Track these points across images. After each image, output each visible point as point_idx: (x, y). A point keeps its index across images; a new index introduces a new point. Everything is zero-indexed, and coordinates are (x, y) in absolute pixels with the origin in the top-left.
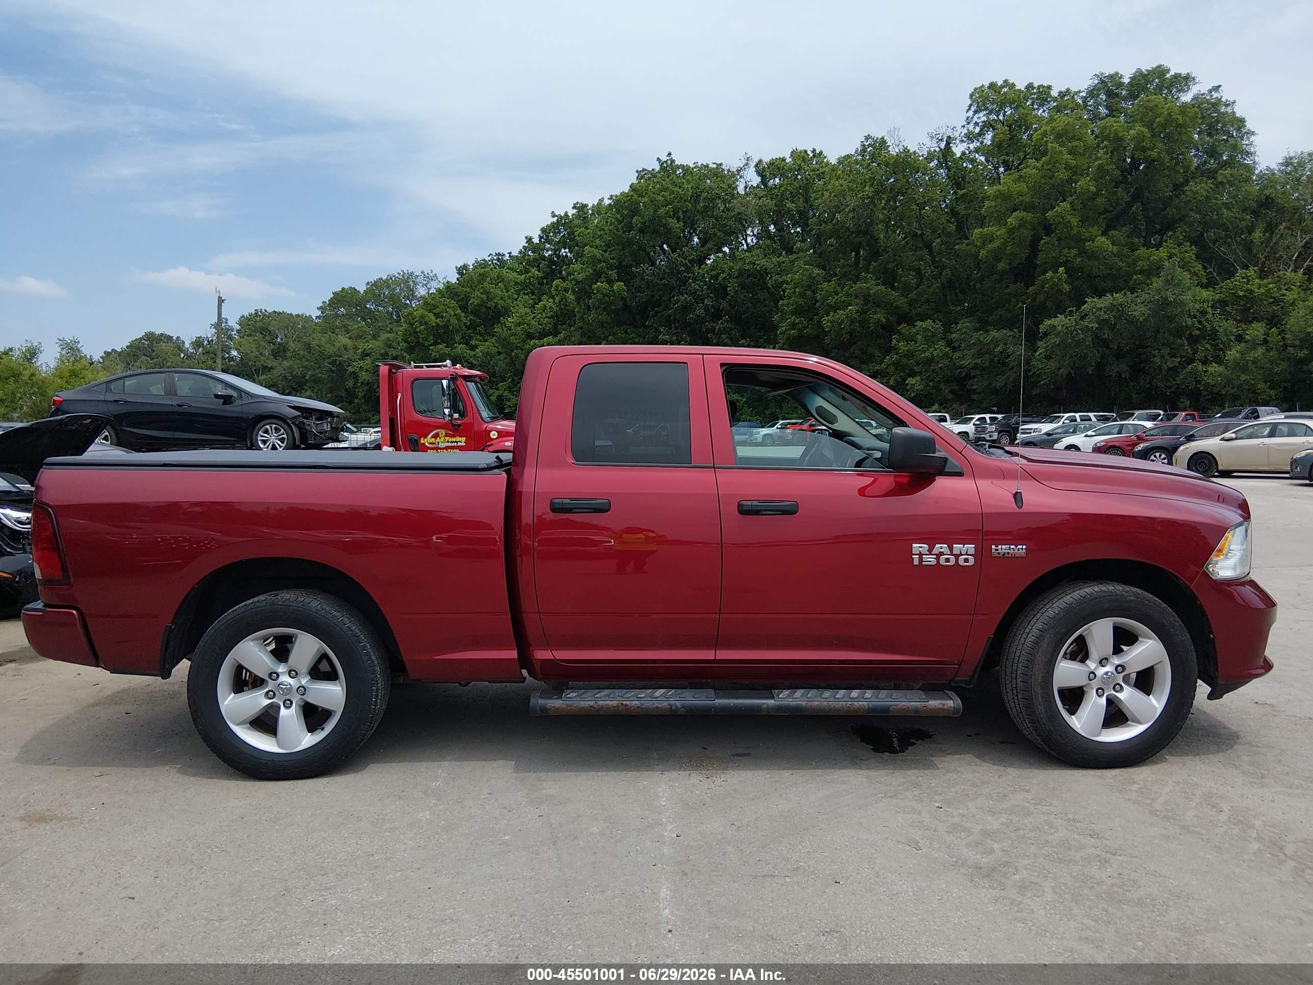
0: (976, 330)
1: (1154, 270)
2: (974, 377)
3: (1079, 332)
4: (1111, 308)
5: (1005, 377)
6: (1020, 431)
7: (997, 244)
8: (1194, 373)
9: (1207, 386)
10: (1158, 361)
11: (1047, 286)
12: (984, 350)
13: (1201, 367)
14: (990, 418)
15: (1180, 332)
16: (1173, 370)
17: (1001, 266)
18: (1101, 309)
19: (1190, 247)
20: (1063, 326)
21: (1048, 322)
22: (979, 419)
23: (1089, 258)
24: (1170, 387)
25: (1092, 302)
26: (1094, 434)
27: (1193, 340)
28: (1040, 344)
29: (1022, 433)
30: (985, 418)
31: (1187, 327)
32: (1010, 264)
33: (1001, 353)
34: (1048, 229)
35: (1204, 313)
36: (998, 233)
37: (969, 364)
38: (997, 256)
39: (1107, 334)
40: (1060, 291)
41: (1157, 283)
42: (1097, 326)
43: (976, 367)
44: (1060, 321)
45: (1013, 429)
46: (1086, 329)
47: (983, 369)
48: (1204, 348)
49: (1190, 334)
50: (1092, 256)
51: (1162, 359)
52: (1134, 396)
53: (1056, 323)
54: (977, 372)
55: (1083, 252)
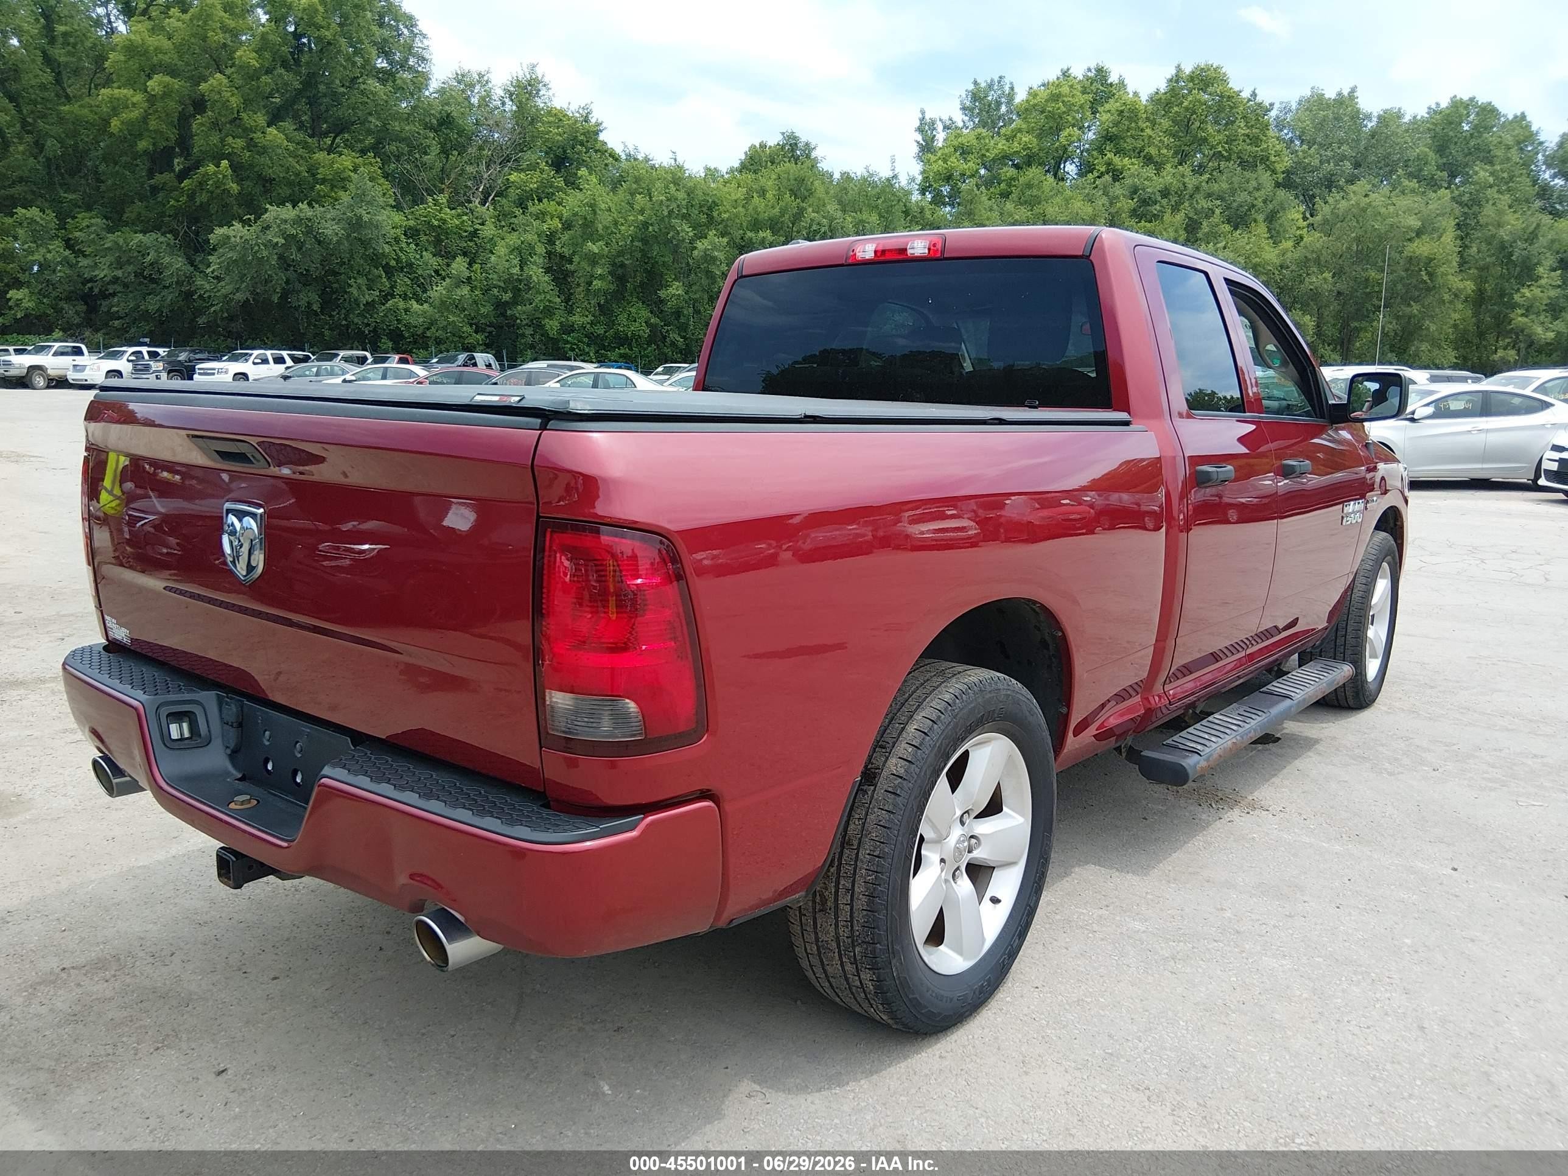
0: (110, 230)
1: (339, 182)
2: (114, 295)
3: (262, 247)
4: (298, 221)
5: (158, 298)
6: (197, 371)
7: (135, 114)
8: (394, 311)
9: (408, 326)
10: (354, 291)
11: (210, 182)
12: (124, 259)
13: (402, 304)
14: (148, 352)
15: (375, 259)
16: (370, 305)
17: (142, 145)
18: (286, 221)
19: (375, 157)
20: (241, 237)
21: (220, 231)
22: (133, 353)
23: (260, 154)
24: (368, 325)
25: (273, 213)
26: (353, 378)
27: (389, 271)
28: (211, 258)
29: (200, 374)
30: (140, 352)
31: (383, 254)
32: (154, 144)
33: (152, 264)
34: (199, 105)
35: (397, 240)
36: (135, 100)
37: (105, 276)
38: (136, 130)
39: (294, 255)
40: (226, 191)
41: (345, 197)
42: (283, 241)
43: (116, 280)
44: (237, 231)
45: (186, 367)
46: (269, 244)
47: (126, 286)
48: (403, 282)
49: (387, 263)
50: (264, 151)
51: (359, 291)
52: (327, 333)
53: (232, 233)
54: (119, 288)
55: (251, 145)
